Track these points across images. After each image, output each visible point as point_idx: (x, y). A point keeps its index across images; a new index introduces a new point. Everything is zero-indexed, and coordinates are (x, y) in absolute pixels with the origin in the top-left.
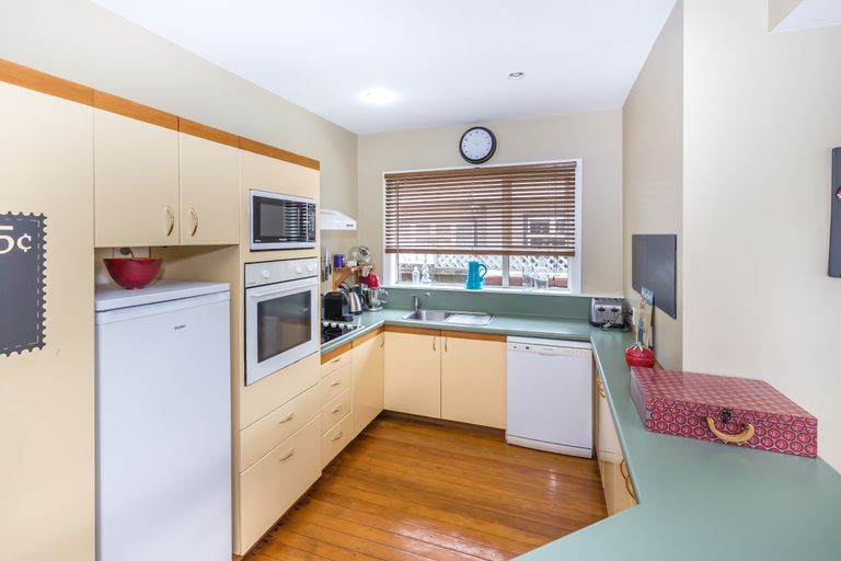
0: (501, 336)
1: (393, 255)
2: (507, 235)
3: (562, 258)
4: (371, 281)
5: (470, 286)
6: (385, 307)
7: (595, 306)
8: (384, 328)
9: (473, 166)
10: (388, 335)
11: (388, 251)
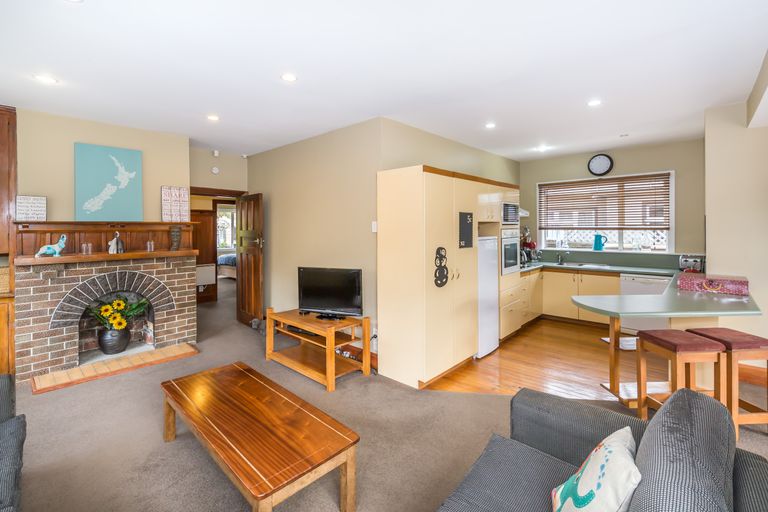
0: (617, 274)
1: (543, 231)
2: (622, 217)
3: (659, 232)
4: (531, 246)
5: (596, 248)
6: (540, 260)
7: (681, 260)
8: (543, 269)
9: (597, 178)
10: (545, 273)
11: (541, 229)
